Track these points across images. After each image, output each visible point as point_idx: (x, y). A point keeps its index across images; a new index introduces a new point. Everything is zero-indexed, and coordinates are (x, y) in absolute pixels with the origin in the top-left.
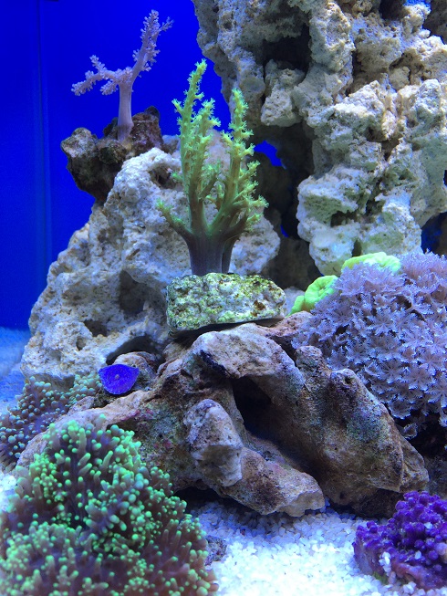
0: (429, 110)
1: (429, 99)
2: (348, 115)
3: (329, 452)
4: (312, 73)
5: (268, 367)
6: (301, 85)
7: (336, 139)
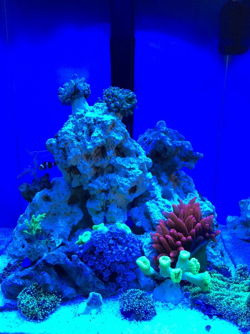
3: (77, 283)
5: (62, 262)
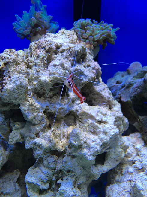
0: (75, 143)
1: (74, 138)
2: (41, 144)
4: (26, 125)
6: (23, 129)
7: (37, 155)
